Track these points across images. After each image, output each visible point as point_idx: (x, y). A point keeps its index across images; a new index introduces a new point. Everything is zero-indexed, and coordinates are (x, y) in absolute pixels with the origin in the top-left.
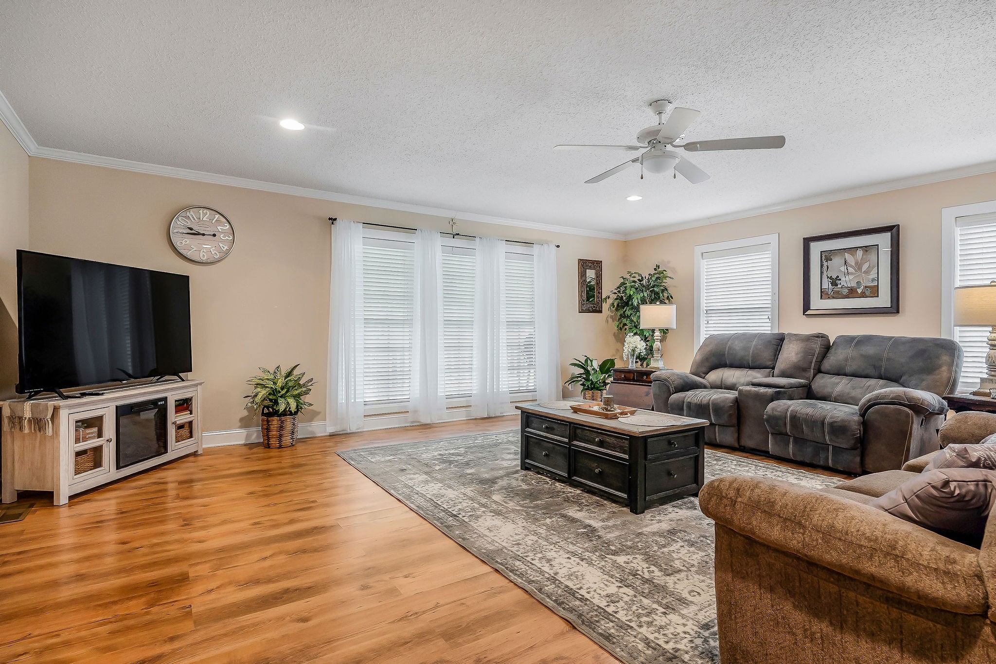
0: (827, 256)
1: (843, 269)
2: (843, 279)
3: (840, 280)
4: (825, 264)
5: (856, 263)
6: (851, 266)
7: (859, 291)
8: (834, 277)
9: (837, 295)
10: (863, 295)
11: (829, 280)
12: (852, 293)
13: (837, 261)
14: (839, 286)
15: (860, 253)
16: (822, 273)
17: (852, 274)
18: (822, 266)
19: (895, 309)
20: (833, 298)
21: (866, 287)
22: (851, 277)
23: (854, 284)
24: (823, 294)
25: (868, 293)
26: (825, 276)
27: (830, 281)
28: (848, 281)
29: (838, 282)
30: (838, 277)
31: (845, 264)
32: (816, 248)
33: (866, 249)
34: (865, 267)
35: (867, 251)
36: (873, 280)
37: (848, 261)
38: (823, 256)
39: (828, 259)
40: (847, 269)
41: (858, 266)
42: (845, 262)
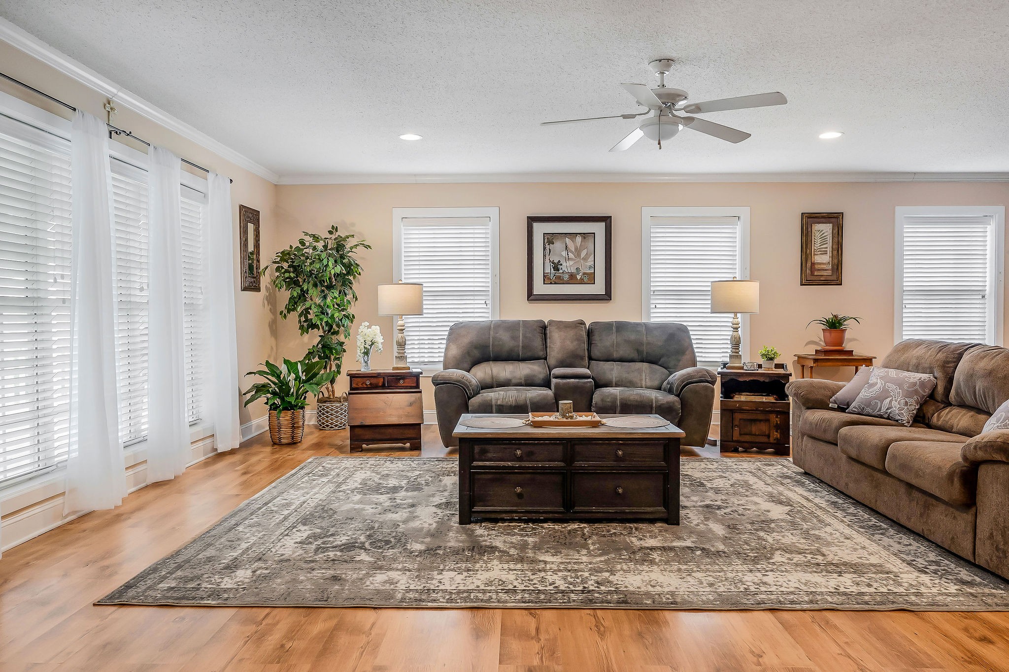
0: (550, 239)
1: (564, 253)
2: (564, 264)
3: (561, 265)
4: (547, 247)
5: (576, 249)
6: (572, 252)
7: (579, 277)
8: (556, 261)
9: (559, 281)
10: (581, 282)
11: (552, 264)
12: (572, 279)
13: (558, 245)
14: (561, 271)
15: (579, 239)
16: (545, 256)
17: (572, 259)
18: (544, 249)
19: (607, 296)
20: (555, 283)
21: (584, 274)
22: (571, 263)
23: (573, 270)
24: (546, 279)
25: (586, 280)
26: (547, 261)
27: (552, 266)
28: (568, 267)
29: (560, 267)
30: (559, 261)
31: (566, 249)
32: (540, 229)
33: (584, 235)
34: (583, 254)
35: (585, 238)
36: (590, 267)
37: (569, 246)
38: (546, 238)
39: (551, 242)
40: (568, 255)
41: (578, 252)
42: (566, 246)
